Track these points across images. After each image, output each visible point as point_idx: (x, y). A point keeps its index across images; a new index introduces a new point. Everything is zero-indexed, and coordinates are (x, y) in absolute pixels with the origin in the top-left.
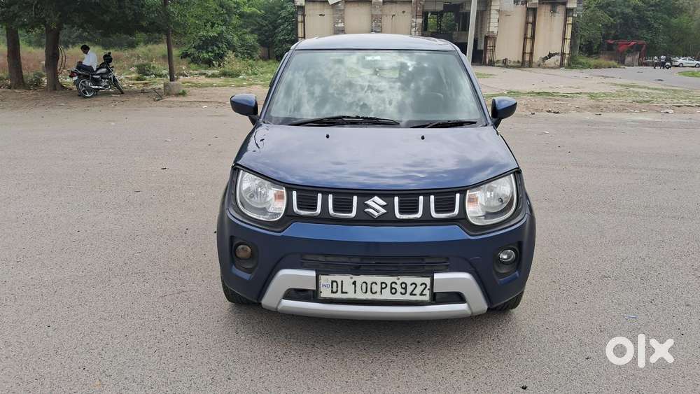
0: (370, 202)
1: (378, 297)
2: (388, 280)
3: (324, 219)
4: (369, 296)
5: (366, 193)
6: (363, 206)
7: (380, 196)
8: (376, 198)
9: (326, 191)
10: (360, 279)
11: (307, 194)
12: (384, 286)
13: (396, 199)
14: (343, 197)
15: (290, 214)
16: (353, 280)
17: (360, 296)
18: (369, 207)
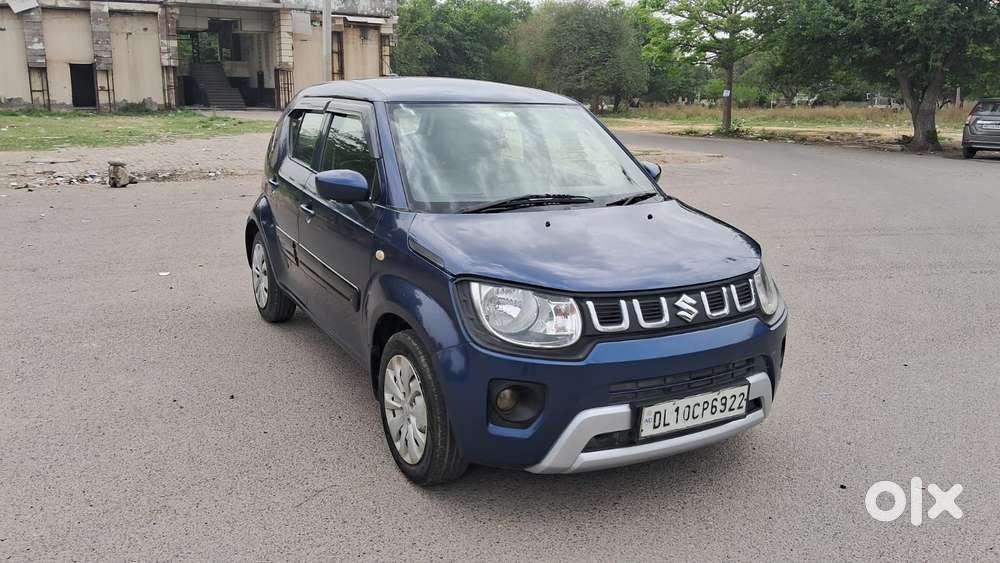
0: (679, 303)
1: (699, 422)
2: (709, 397)
3: (635, 332)
4: (691, 423)
5: (674, 293)
6: (674, 309)
7: (689, 293)
8: (685, 297)
9: (628, 296)
10: (682, 403)
11: (608, 303)
12: (706, 405)
13: (703, 294)
14: (650, 299)
15: (591, 334)
16: (675, 407)
17: (683, 425)
18: (679, 309)
